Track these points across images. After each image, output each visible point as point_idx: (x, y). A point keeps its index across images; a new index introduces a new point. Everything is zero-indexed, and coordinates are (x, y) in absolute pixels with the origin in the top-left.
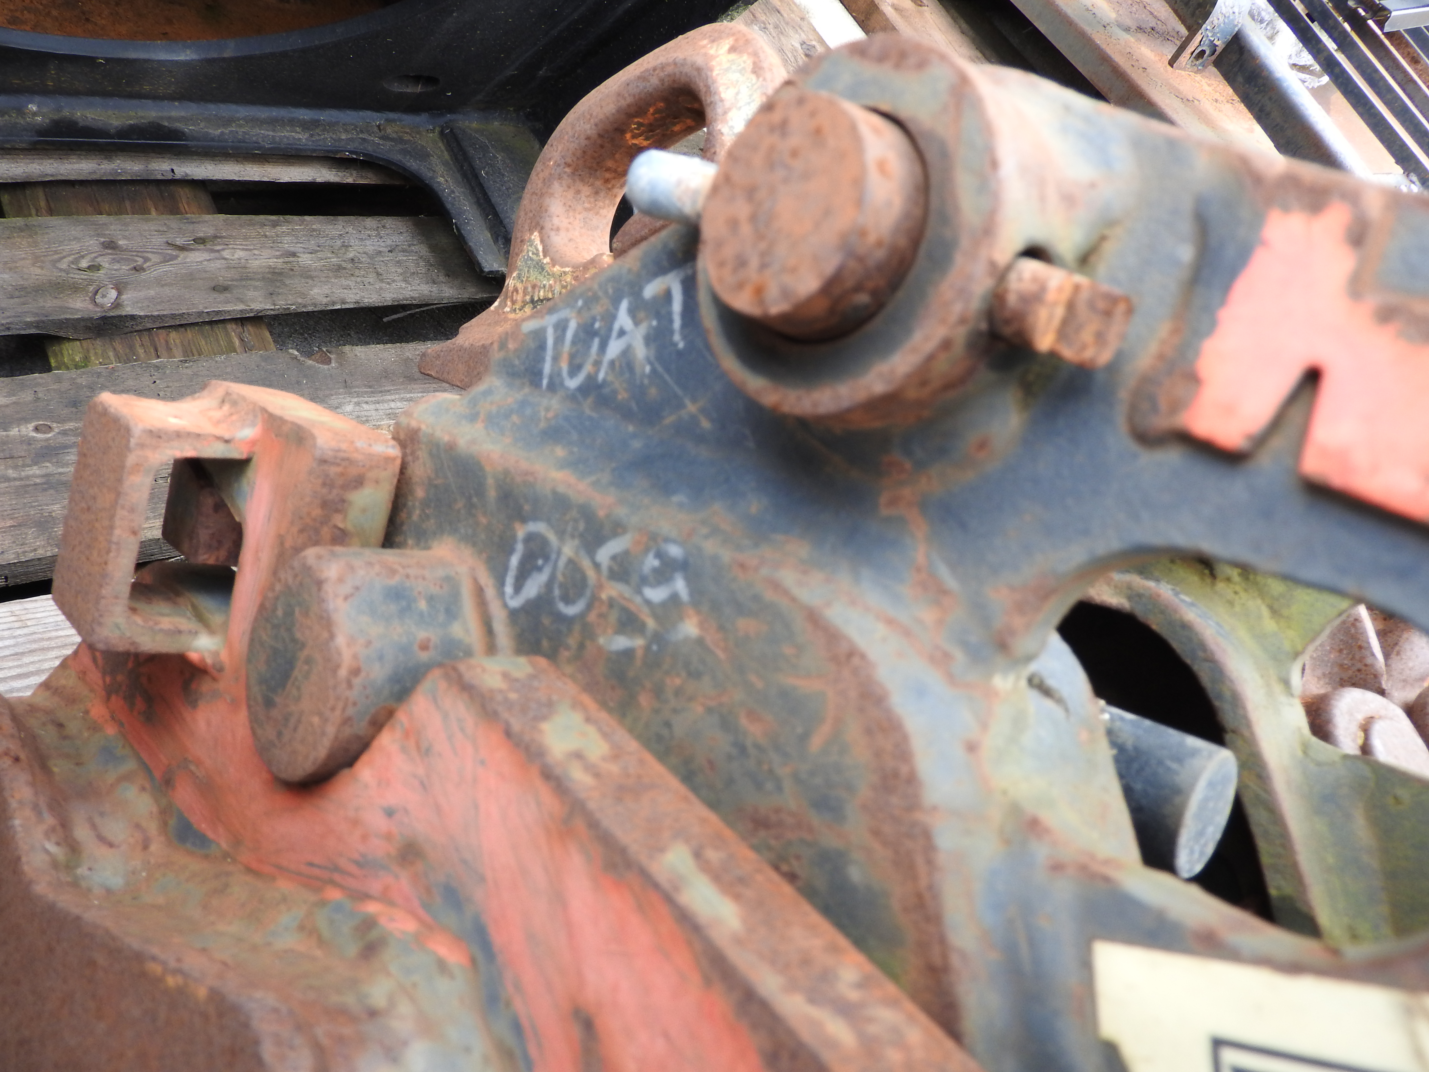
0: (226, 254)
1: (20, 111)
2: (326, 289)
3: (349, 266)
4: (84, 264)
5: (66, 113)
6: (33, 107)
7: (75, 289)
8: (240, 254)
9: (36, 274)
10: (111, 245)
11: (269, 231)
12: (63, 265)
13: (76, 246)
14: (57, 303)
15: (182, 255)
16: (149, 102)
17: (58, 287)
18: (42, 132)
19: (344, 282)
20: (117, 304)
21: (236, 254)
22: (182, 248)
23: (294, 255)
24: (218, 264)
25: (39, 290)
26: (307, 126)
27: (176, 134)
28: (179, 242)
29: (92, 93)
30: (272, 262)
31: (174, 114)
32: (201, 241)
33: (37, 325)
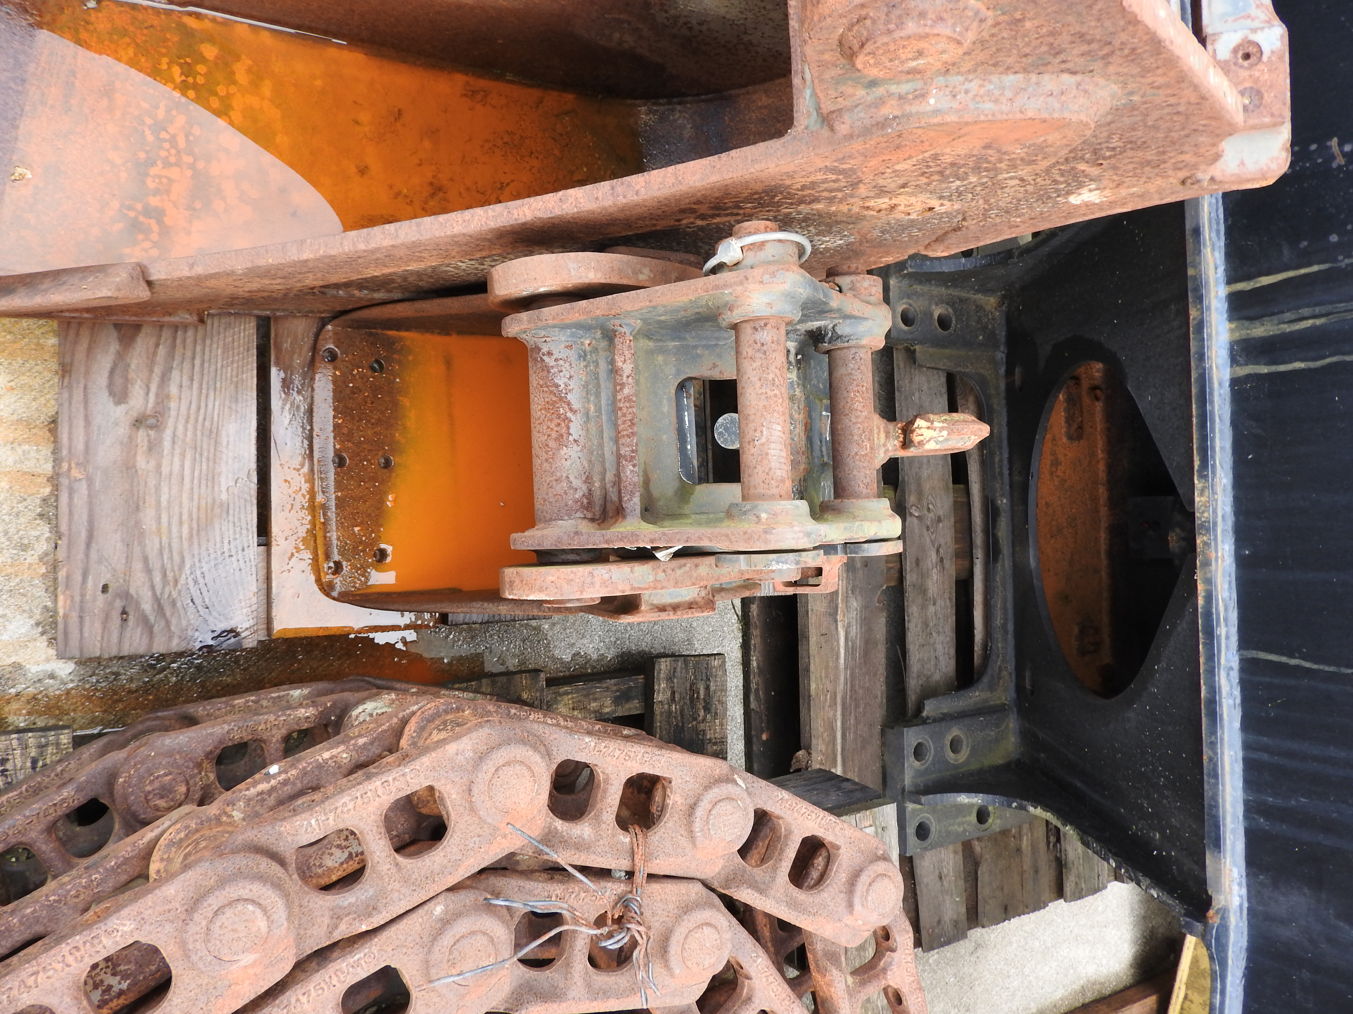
0: (935, 570)
1: (1002, 495)
2: (916, 614)
3: (928, 631)
4: (931, 506)
5: (1003, 514)
6: (1005, 501)
7: (920, 500)
8: (935, 577)
9: (927, 486)
10: (939, 520)
11: (947, 595)
12: (930, 497)
13: (939, 505)
14: (913, 490)
15: (935, 550)
16: (1011, 551)
17: (920, 493)
18: (993, 503)
19: (919, 626)
20: (911, 514)
21: (935, 575)
22: (938, 551)
23: (934, 604)
24: (930, 565)
25: (919, 485)
26: (1004, 626)
27: (996, 559)
28: (941, 550)
29: (1013, 525)
30: (930, 591)
31: (1006, 562)
32: (942, 560)
33: (903, 481)
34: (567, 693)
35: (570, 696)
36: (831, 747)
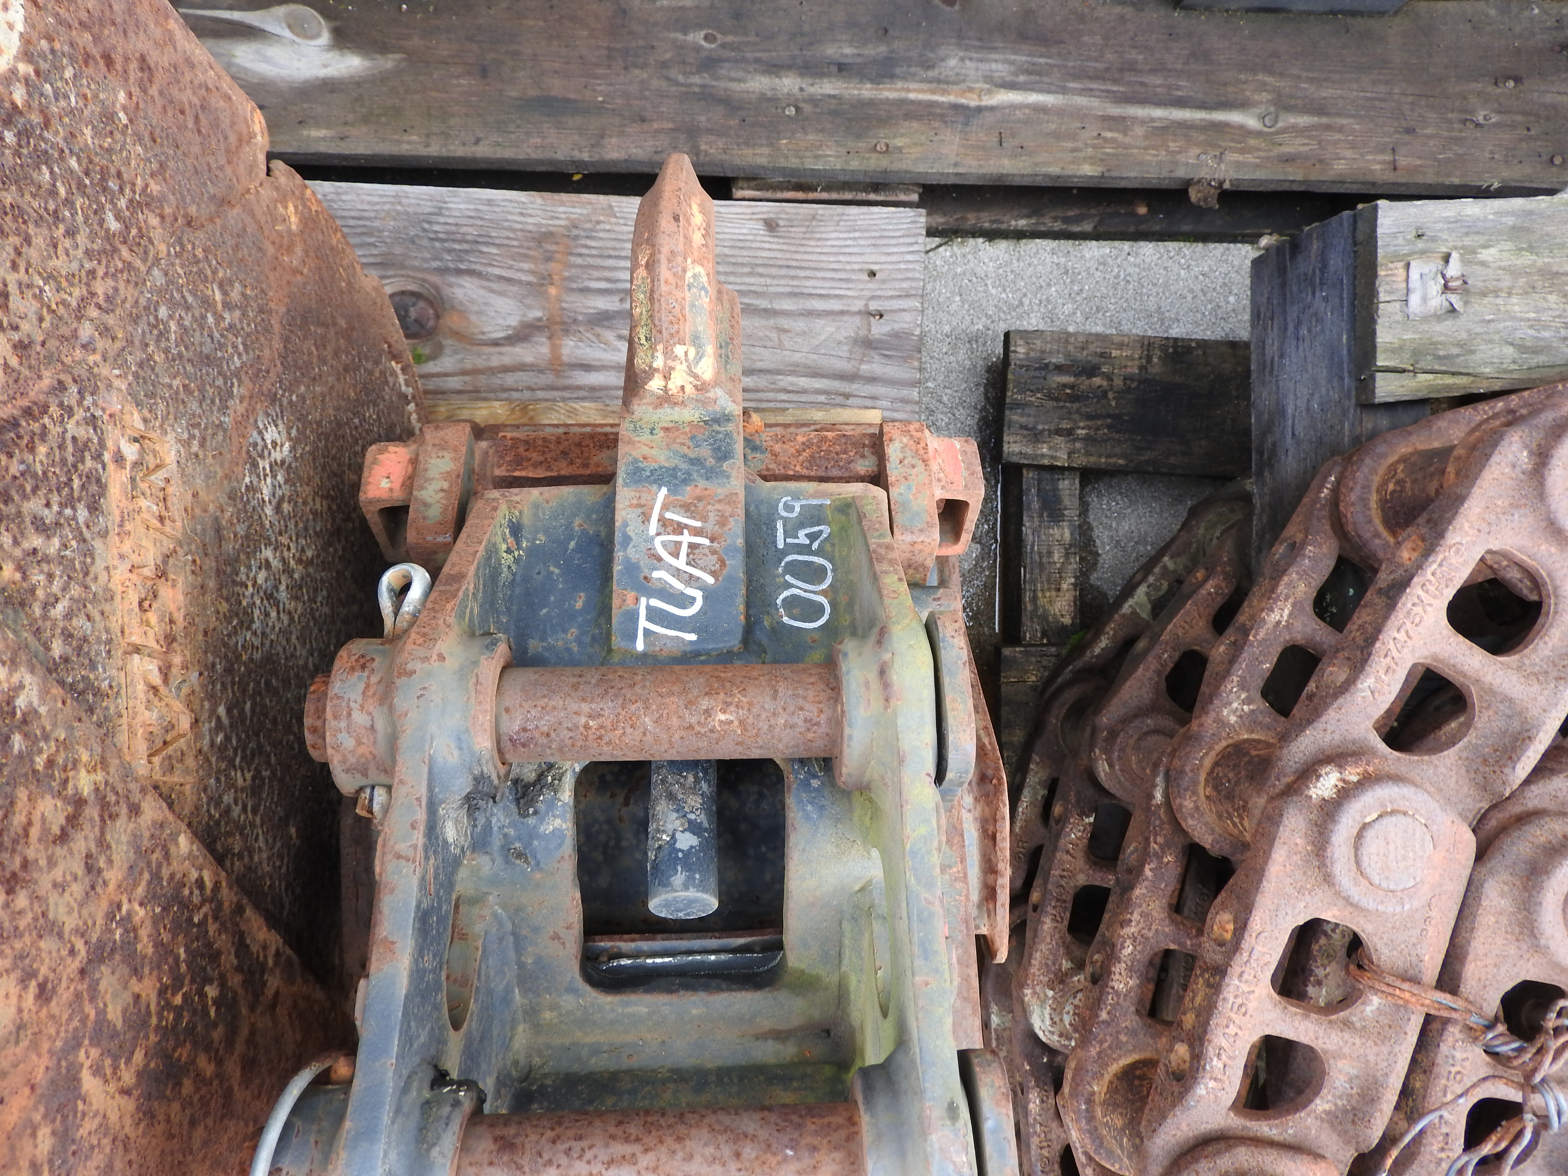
34: (1034, 599)
35: (1040, 594)
36: (1194, 134)
